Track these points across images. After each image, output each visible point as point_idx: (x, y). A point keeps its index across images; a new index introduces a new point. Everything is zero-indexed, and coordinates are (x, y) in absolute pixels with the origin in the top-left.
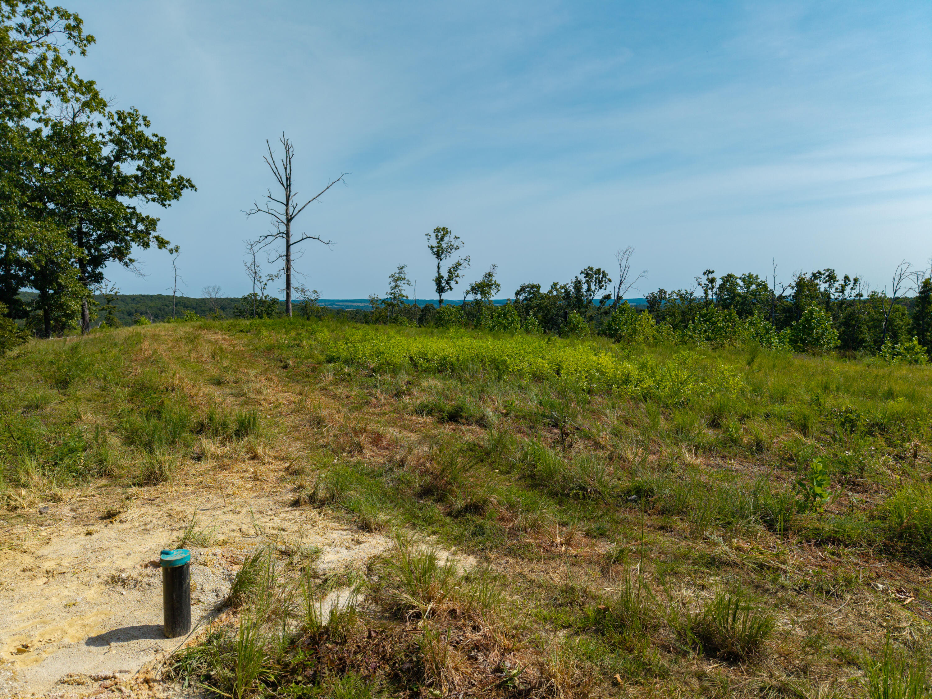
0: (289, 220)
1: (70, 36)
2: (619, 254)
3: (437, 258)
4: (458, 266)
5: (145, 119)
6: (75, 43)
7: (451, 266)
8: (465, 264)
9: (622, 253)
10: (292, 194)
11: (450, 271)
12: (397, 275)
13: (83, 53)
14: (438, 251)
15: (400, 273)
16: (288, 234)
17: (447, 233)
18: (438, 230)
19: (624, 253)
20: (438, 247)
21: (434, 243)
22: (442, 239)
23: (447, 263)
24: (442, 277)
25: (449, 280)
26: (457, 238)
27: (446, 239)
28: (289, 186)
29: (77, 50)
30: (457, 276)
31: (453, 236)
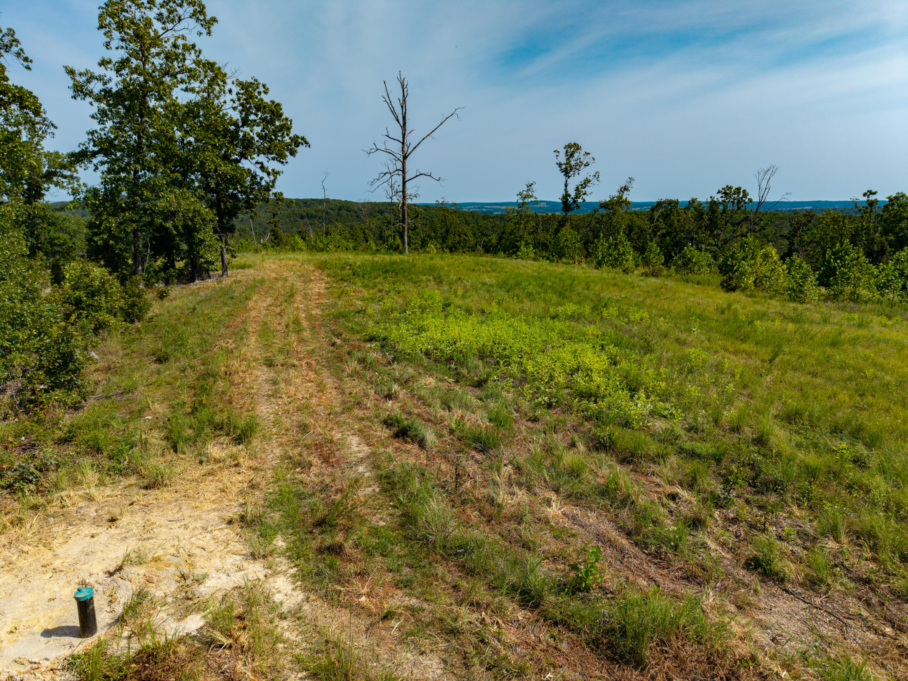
0: (405, 157)
1: (198, 19)
2: (759, 173)
3: (565, 175)
4: (587, 182)
5: (264, 86)
6: (202, 25)
7: (578, 184)
8: (594, 181)
9: (763, 173)
10: (407, 132)
11: (577, 189)
12: (525, 193)
13: (209, 33)
14: (566, 168)
15: (528, 190)
16: (403, 171)
17: (578, 149)
18: (569, 146)
19: (766, 173)
20: (567, 164)
21: (563, 159)
22: (572, 155)
23: (575, 181)
24: (569, 196)
25: (576, 198)
26: (587, 154)
27: (576, 155)
28: (404, 124)
29: (204, 31)
30: (584, 194)
31: (583, 152)
